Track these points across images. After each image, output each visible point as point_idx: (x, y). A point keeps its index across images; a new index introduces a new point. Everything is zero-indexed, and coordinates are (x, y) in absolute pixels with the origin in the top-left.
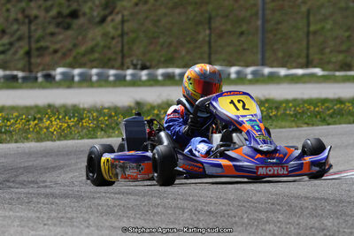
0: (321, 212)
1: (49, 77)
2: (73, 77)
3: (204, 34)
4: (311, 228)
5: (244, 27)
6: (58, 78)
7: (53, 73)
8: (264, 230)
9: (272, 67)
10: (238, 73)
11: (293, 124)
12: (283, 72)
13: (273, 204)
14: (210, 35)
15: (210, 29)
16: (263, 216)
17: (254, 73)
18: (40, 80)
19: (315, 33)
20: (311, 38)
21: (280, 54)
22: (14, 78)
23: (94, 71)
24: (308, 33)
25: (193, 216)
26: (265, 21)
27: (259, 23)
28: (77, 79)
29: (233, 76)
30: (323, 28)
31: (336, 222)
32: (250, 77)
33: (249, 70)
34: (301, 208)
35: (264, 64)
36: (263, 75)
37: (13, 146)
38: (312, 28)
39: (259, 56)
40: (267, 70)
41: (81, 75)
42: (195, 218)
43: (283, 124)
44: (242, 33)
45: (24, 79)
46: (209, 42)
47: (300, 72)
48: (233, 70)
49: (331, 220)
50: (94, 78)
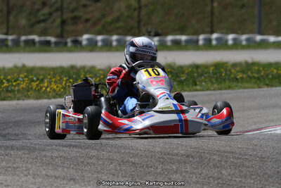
1: (77, 43)
2: (96, 42)
6: (84, 43)
7: (80, 39)
10: (234, 40)
11: (256, 86)
12: (272, 39)
17: (248, 40)
18: (69, 44)
22: (48, 43)
23: (115, 37)
25: (118, 166)
28: (100, 44)
29: (230, 42)
32: (244, 43)
33: (244, 37)
36: (255, 41)
37: (14, 103)
40: (258, 38)
41: (103, 41)
42: (119, 168)
43: (247, 85)
44: (243, 6)
45: (56, 43)
48: (231, 37)
50: (114, 44)
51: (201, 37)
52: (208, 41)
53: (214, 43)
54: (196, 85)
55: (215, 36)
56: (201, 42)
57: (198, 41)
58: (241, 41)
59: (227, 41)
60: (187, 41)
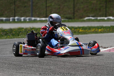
0: (49, 64)
3: (13, 7)
4: (46, 69)
5: (26, 5)
8: (31, 70)
9: (35, 17)
10: (24, 19)
12: (38, 19)
13: (34, 61)
14: (15, 7)
15: (15, 5)
16: (31, 65)
17: (29, 19)
19: (49, 7)
20: (47, 8)
21: (37, 13)
24: (46, 7)
25: (8, 65)
26: (33, 3)
27: (31, 3)
29: (22, 20)
30: (51, 5)
31: (54, 67)
32: (28, 20)
33: (28, 18)
34: (43, 63)
35: (32, 16)
36: (32, 20)
38: (48, 5)
39: (31, 14)
40: (33, 18)
42: (9, 66)
44: (25, 7)
46: (15, 9)
47: (44, 19)
48: (22, 18)
49: (53, 66)
51: (11, 18)
52: (14, 20)
53: (16, 20)
54: (19, 36)
55: (16, 18)
56: (11, 20)
57: (10, 20)
58: (26, 20)
59: (21, 20)
60: (5, 20)
